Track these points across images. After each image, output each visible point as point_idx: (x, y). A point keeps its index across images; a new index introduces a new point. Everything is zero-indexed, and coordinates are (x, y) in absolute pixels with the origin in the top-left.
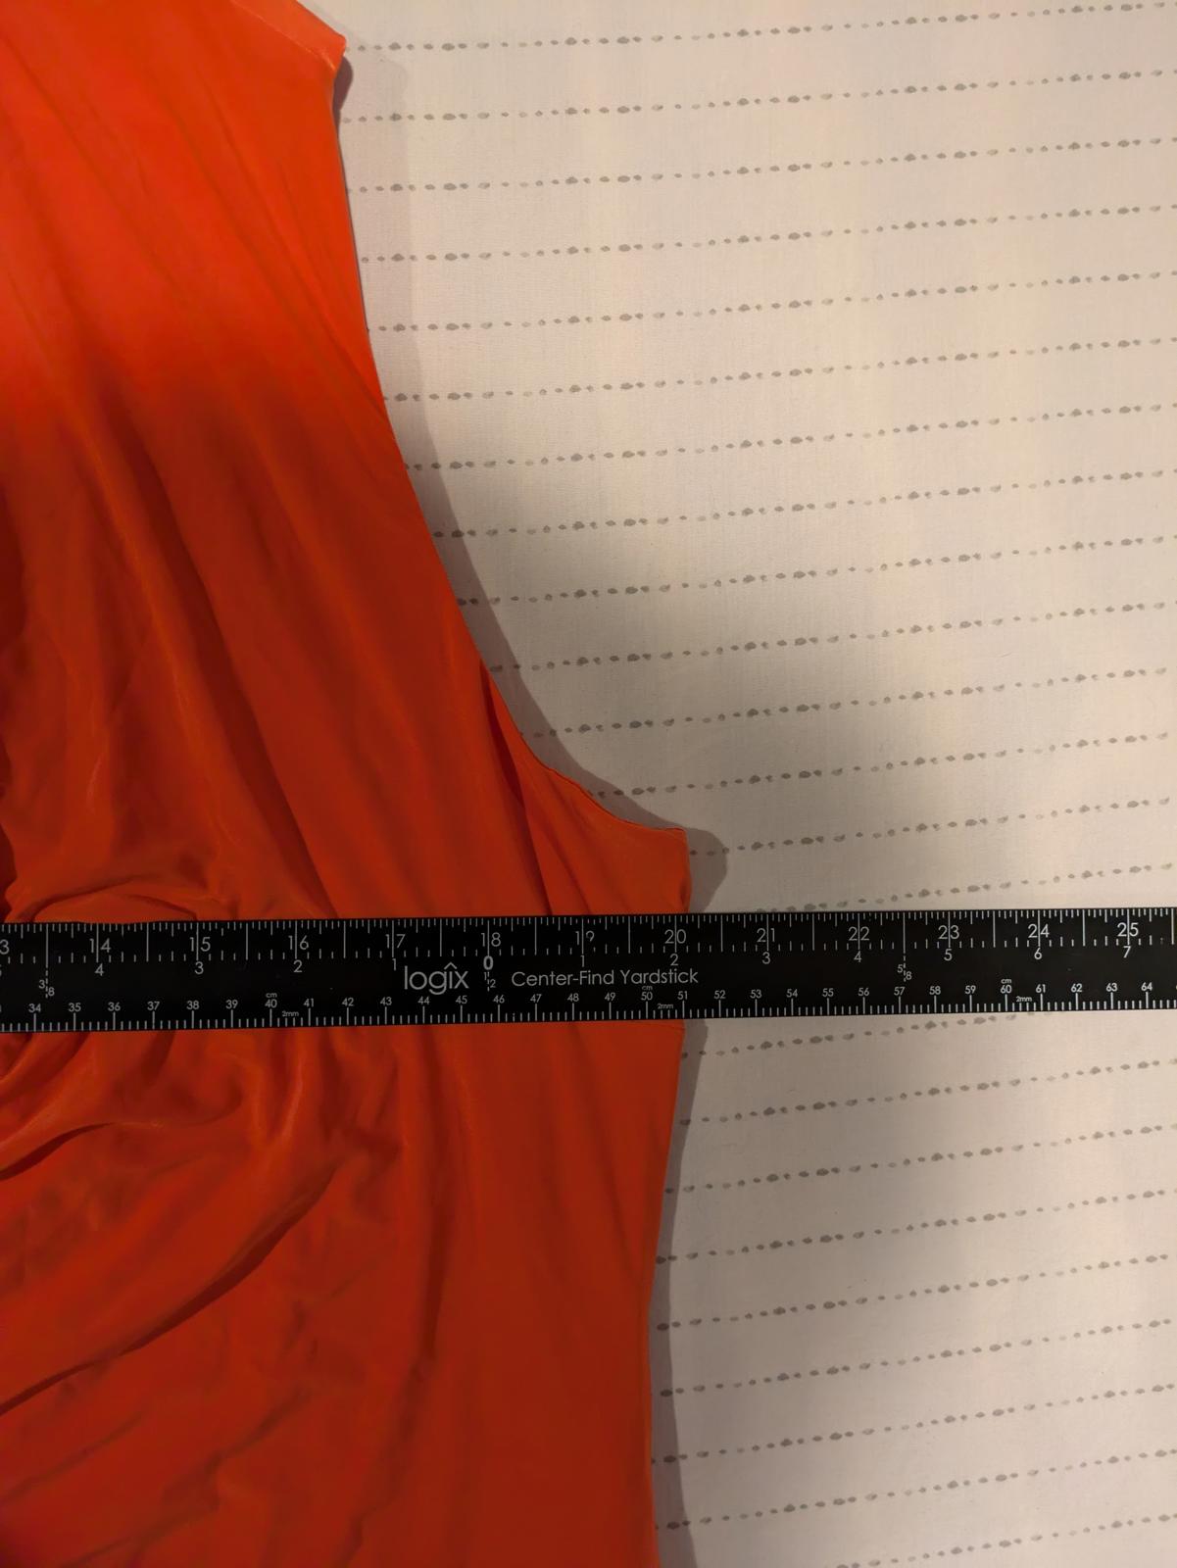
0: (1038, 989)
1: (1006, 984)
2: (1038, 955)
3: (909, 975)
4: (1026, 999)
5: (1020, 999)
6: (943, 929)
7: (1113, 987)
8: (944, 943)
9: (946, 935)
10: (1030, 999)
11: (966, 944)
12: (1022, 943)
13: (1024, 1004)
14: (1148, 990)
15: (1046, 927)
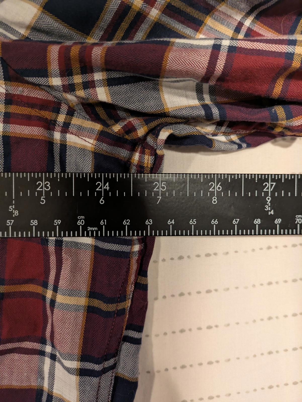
0: (102, 223)
1: (81, 220)
2: (102, 201)
3: (16, 213)
4: (94, 229)
5: (89, 229)
6: (40, 184)
7: (149, 222)
8: (40, 193)
9: (42, 188)
10: (96, 229)
11: (55, 194)
12: (92, 193)
13: (92, 232)
14: (172, 224)
15: (108, 184)
